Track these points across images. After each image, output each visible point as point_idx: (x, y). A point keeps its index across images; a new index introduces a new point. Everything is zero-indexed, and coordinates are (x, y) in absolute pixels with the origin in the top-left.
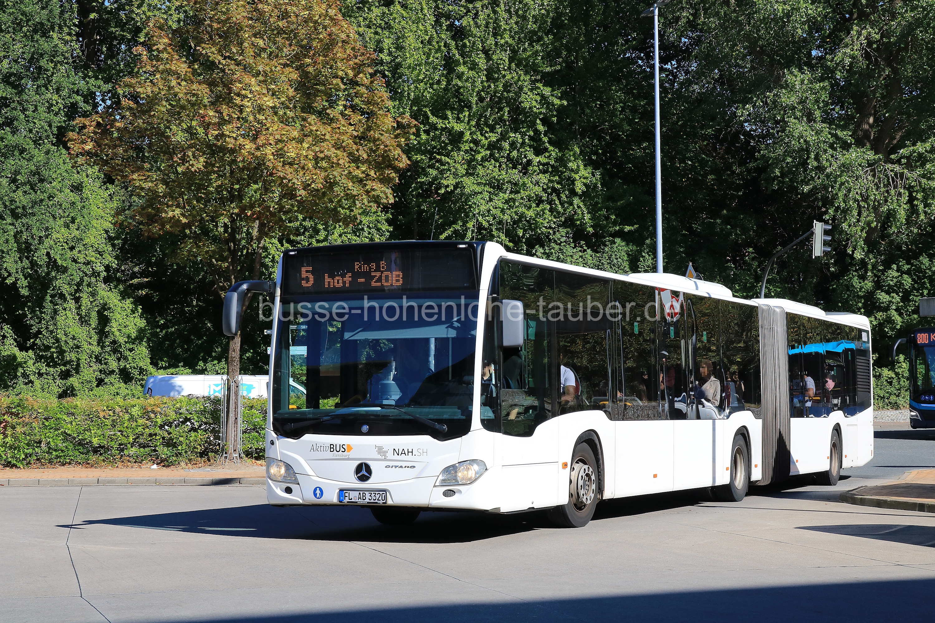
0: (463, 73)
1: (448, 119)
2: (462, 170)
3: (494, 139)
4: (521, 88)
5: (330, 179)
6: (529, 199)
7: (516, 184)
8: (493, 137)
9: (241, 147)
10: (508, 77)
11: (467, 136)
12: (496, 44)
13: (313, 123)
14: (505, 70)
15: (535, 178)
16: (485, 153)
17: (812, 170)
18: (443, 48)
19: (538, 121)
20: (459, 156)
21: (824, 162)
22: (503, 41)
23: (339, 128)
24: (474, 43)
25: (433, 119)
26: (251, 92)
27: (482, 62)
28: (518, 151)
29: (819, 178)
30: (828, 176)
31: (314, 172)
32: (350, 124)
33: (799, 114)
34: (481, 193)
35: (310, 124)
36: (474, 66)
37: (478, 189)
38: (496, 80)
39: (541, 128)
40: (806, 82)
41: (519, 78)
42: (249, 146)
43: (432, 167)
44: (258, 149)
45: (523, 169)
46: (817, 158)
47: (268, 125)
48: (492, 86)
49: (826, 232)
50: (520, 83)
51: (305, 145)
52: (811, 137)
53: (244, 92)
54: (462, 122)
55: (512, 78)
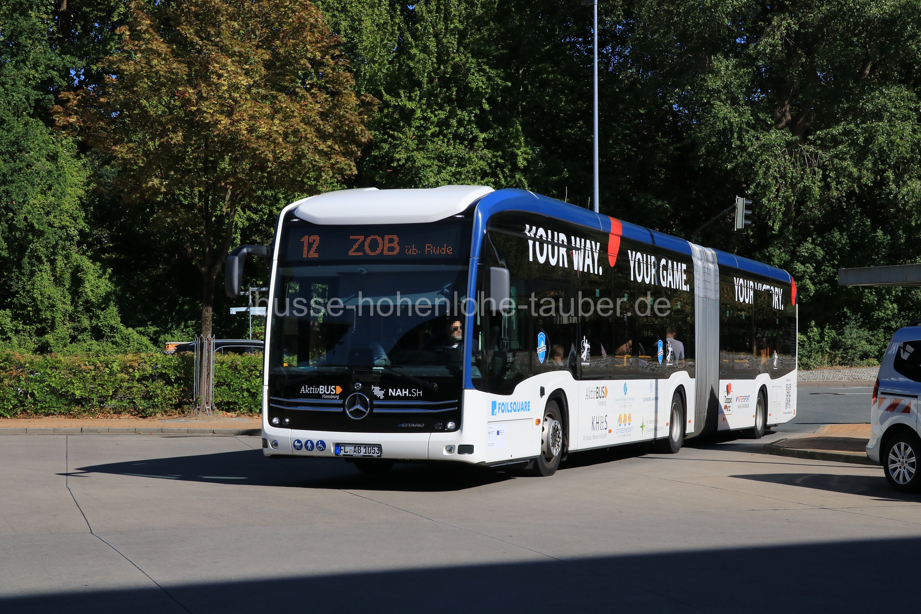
0: (415, 55)
1: (400, 97)
2: (413, 145)
3: (443, 117)
4: (468, 70)
5: (299, 151)
6: (475, 171)
7: (462, 158)
8: (442, 115)
9: (217, 122)
10: (457, 59)
11: (418, 113)
12: (446, 29)
13: (283, 100)
14: (454, 53)
15: (480, 153)
16: (434, 129)
17: (735, 149)
18: (397, 32)
19: (484, 101)
20: (410, 132)
21: (746, 142)
22: (452, 26)
23: (306, 105)
24: (425, 28)
25: (387, 97)
26: (228, 72)
27: (432, 45)
28: (465, 128)
29: (741, 156)
30: (750, 155)
31: (284, 145)
32: (317, 102)
33: (723, 97)
34: (430, 166)
35: (280, 102)
36: (425, 49)
37: (427, 163)
38: (445, 62)
39: (486, 106)
40: (730, 68)
41: (467, 60)
42: (225, 121)
43: (385, 141)
44: (232, 124)
45: (469, 144)
46: (740, 138)
47: (242, 102)
48: (442, 68)
49: (747, 207)
50: (468, 65)
51: (277, 122)
52: (735, 119)
53: (221, 72)
54: (414, 100)
55: (461, 60)
